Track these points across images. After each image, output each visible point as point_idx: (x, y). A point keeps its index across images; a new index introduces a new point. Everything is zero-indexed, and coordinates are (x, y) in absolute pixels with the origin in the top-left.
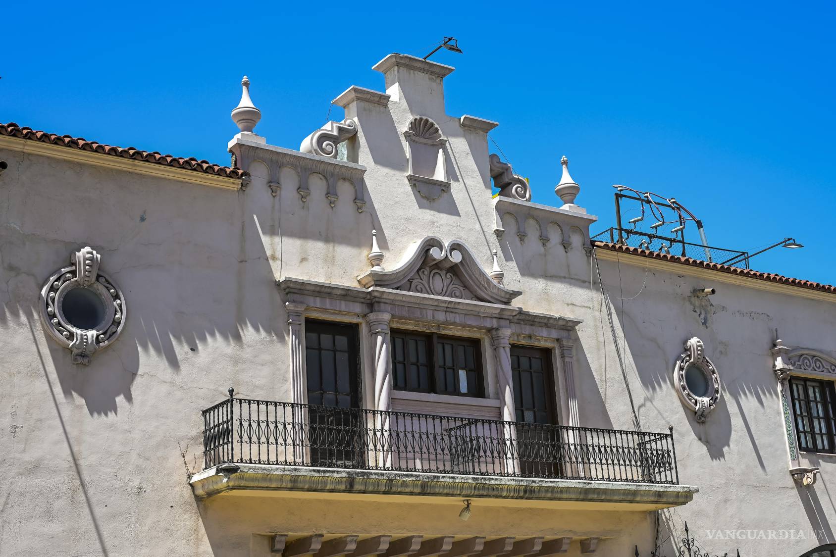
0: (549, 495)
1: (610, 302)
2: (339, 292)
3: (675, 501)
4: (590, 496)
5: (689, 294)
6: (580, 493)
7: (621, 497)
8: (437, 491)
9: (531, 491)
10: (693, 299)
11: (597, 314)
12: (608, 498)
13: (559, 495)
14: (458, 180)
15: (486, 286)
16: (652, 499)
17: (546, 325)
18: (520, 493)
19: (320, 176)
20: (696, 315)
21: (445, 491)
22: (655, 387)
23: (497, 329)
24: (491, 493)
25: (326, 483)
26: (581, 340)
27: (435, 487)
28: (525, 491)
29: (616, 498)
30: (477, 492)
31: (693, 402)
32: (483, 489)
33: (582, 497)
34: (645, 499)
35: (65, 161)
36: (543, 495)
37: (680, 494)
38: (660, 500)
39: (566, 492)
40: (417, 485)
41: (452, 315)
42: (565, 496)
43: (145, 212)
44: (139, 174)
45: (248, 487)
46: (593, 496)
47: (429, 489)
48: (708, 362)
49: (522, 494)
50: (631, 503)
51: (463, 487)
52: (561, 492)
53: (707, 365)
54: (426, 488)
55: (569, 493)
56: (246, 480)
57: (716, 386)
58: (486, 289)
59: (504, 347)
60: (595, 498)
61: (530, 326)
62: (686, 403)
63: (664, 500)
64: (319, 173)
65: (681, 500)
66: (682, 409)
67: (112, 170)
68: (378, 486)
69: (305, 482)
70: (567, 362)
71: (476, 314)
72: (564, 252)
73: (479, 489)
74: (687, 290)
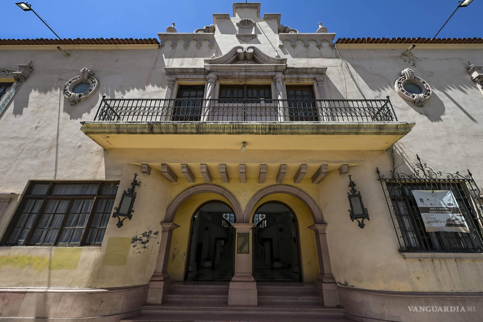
0: (288, 131)
1: (347, 62)
2: (192, 71)
3: (396, 131)
4: (321, 131)
5: (401, 56)
6: (313, 128)
7: (347, 131)
8: (207, 130)
9: (274, 129)
10: (403, 57)
11: (340, 68)
12: (337, 131)
13: (296, 131)
14: (261, 34)
15: (268, 60)
16: (375, 131)
17: (306, 73)
18: (266, 130)
19: (195, 41)
20: (407, 63)
21: (213, 131)
22: (380, 90)
23: (275, 75)
24: (244, 130)
25: (136, 128)
26: (330, 78)
27: (205, 128)
28: (270, 129)
29: (343, 131)
30: (235, 131)
31: (411, 97)
32: (239, 128)
33: (315, 131)
34: (369, 131)
35: (93, 50)
36: (283, 131)
37: (399, 127)
38: (382, 131)
39: (302, 128)
40: (193, 128)
41: (249, 73)
42: (301, 131)
43: (118, 59)
44: (119, 50)
45: (94, 132)
46: (324, 130)
47: (201, 130)
48: (419, 79)
49: (267, 131)
50: (357, 134)
51: (224, 128)
52: (298, 128)
53: (419, 80)
54: (199, 129)
55: (304, 129)
56: (90, 128)
57: (428, 88)
58: (268, 61)
59: (279, 82)
60: (326, 132)
61: (297, 75)
62: (406, 98)
63: (386, 131)
64: (195, 40)
65: (401, 131)
66: (404, 101)
67: (109, 50)
68: (168, 129)
69: (124, 128)
70: (320, 86)
71: (262, 71)
72: (318, 49)
73: (236, 128)
74: (399, 54)
